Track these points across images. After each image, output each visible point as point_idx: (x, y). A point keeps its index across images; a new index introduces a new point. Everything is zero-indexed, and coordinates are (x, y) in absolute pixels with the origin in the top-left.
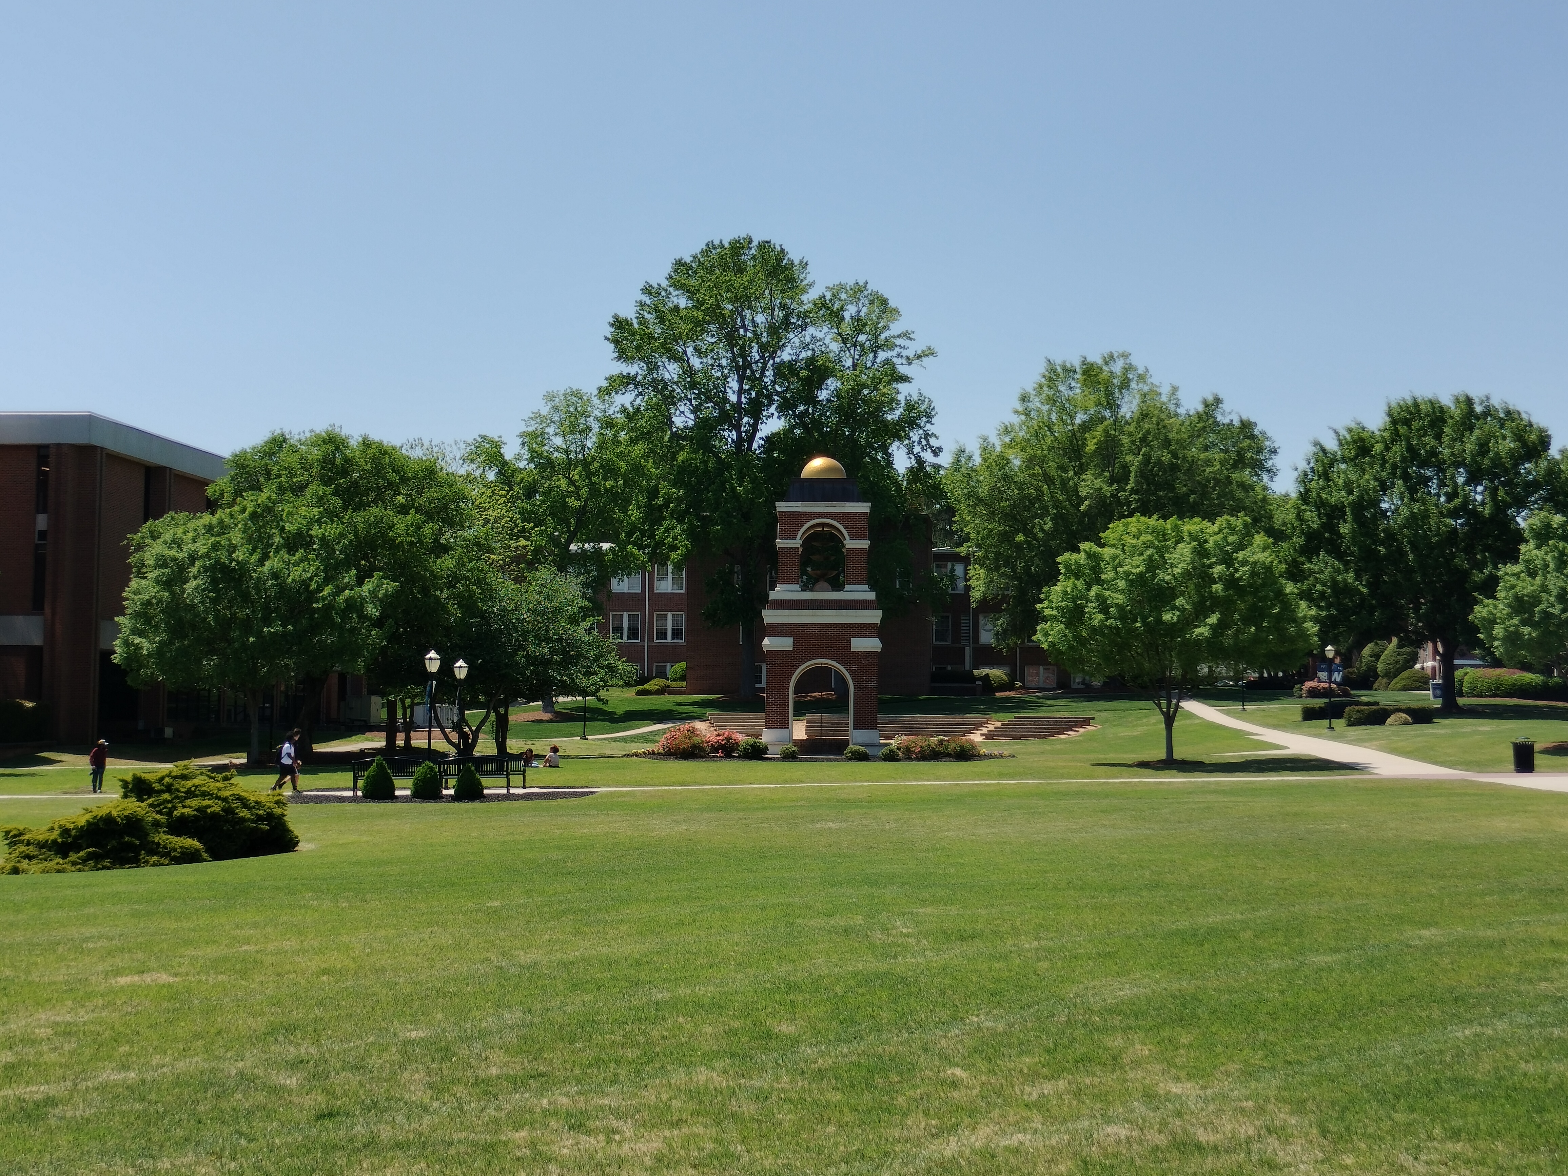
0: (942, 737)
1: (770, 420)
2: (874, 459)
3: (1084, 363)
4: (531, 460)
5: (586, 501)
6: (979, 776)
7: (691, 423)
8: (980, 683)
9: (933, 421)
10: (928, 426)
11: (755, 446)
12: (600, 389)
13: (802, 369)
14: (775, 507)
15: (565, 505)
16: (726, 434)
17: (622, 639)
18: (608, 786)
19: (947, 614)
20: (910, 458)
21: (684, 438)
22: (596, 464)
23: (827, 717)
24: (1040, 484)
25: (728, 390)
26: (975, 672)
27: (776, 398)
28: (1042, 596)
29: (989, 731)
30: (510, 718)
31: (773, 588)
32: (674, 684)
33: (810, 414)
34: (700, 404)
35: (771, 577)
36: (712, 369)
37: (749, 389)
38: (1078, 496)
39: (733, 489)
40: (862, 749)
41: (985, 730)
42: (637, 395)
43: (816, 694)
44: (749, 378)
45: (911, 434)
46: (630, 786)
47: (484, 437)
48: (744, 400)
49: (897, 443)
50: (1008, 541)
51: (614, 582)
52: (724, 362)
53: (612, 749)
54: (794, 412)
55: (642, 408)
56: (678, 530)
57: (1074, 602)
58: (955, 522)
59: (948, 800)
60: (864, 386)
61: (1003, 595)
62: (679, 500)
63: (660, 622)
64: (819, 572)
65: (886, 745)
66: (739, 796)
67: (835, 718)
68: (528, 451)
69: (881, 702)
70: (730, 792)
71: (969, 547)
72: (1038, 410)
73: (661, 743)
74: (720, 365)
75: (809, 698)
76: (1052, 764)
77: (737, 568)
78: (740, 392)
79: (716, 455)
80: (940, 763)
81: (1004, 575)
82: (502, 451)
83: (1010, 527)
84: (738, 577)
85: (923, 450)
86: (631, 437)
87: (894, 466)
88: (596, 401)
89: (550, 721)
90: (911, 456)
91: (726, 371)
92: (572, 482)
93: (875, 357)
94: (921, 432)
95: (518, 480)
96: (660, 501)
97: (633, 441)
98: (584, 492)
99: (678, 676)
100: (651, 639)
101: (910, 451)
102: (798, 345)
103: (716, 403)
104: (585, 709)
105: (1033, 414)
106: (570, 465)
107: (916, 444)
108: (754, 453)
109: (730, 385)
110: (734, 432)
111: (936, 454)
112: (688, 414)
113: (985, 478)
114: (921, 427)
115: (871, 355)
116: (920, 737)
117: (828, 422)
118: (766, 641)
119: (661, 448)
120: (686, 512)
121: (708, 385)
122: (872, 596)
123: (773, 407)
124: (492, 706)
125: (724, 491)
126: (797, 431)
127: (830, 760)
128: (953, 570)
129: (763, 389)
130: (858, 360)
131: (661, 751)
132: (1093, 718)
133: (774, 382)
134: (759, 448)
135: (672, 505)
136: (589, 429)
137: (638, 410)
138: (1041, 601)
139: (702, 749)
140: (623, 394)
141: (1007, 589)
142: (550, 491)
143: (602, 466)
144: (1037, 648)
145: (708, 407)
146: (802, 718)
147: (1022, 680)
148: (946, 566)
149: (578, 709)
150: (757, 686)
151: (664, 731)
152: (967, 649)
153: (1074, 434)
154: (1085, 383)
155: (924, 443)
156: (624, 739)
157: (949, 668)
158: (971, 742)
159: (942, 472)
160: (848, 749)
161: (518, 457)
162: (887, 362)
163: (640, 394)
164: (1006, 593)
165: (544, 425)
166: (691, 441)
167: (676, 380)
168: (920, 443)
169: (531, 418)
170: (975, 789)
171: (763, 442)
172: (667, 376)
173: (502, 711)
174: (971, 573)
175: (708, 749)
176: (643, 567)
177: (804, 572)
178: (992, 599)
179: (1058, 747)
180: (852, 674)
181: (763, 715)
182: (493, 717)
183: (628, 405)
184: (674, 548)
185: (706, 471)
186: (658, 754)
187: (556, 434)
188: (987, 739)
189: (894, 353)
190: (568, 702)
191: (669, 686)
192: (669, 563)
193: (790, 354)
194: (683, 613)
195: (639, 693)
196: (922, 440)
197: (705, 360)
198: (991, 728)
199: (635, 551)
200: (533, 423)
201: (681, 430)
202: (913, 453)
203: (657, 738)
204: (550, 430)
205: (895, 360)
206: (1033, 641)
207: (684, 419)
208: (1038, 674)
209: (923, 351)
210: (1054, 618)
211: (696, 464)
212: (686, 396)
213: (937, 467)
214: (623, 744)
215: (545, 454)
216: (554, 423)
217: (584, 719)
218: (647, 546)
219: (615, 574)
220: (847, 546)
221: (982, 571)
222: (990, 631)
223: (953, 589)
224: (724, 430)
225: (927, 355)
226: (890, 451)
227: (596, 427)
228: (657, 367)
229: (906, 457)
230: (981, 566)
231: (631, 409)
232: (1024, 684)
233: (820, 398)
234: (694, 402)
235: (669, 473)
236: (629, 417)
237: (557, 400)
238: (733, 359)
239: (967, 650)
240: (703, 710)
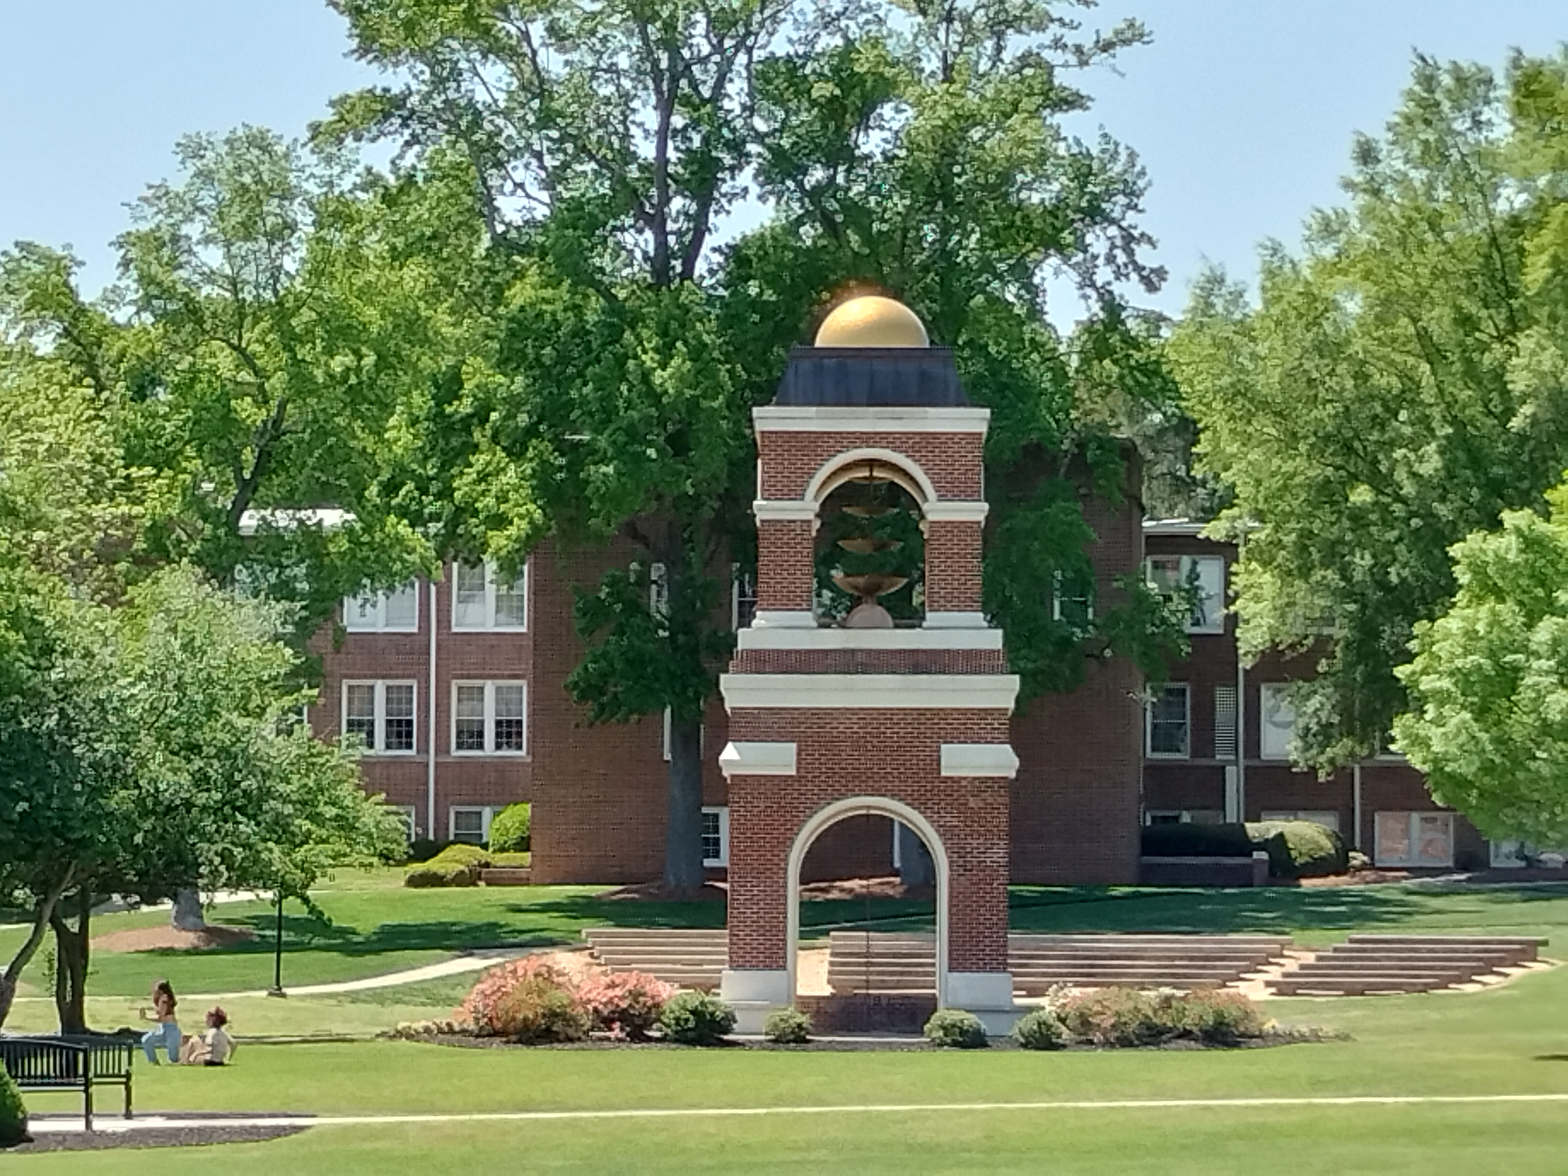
0: (1166, 991)
1: (738, 203)
2: (995, 302)
3: (1516, 63)
4: (145, 304)
5: (282, 407)
6: (1263, 1087)
7: (541, 212)
8: (1264, 855)
9: (1142, 203)
10: (1131, 217)
11: (700, 267)
12: (316, 130)
13: (821, 76)
14: (751, 420)
15: (228, 418)
16: (629, 238)
17: (371, 745)
18: (334, 1111)
19: (1181, 685)
20: (1086, 297)
21: (525, 250)
22: (307, 314)
23: (881, 941)
24: (1411, 360)
25: (634, 130)
26: (1252, 828)
27: (753, 148)
28: (1413, 646)
29: (1286, 975)
30: (92, 943)
31: (746, 620)
32: (500, 859)
33: (838, 188)
34: (565, 165)
35: (742, 594)
36: (593, 77)
37: (685, 128)
38: (1505, 392)
39: (646, 376)
40: (970, 1020)
41: (1274, 973)
42: (408, 144)
43: (855, 884)
44: (686, 101)
45: (1089, 239)
46: (393, 1112)
47: (25, 247)
48: (672, 155)
49: (1054, 260)
50: (1333, 503)
51: (351, 606)
52: (623, 61)
53: (347, 1020)
54: (800, 185)
55: (420, 178)
56: (511, 476)
57: (1492, 654)
58: (1200, 458)
59: (1184, 1147)
60: (973, 119)
61: (1319, 638)
62: (514, 403)
63: (467, 706)
64: (860, 581)
65: (1030, 1009)
66: (662, 1137)
67: (903, 941)
68: (140, 279)
69: (1017, 903)
70: (641, 1127)
71: (1234, 519)
72: (1402, 180)
73: (469, 1006)
74: (612, 69)
75: (834, 895)
76: (1441, 1057)
77: (657, 571)
78: (664, 133)
79: (606, 293)
80: (1164, 1053)
81: (1323, 586)
82: (73, 281)
83: (1337, 468)
84: (659, 594)
85: (1118, 275)
86: (393, 248)
87: (1048, 318)
88: (306, 157)
89: (193, 951)
90: (1089, 291)
91: (627, 84)
92: (247, 359)
93: (999, 49)
94: (1113, 231)
95: (114, 353)
96: (465, 407)
97: (398, 257)
98: (277, 383)
99: (514, 835)
100: (442, 748)
101: (1087, 280)
102: (810, 17)
103: (603, 163)
104: (280, 923)
105: (1389, 190)
106: (242, 317)
107: (1101, 261)
108: (699, 286)
109: (638, 118)
110: (649, 234)
111: (1152, 288)
112: (533, 189)
113: (1271, 349)
114: (1113, 222)
115: (989, 44)
116: (1113, 989)
117: (885, 210)
118: (730, 753)
119: (469, 273)
120: (532, 431)
121: (584, 117)
122: (994, 639)
123: (749, 171)
124: (48, 913)
125: (623, 378)
126: (808, 233)
127: (890, 1046)
128: (1193, 576)
129: (720, 126)
130: (955, 54)
131: (471, 1026)
132: (1545, 943)
133: (750, 110)
134: (712, 272)
135: (494, 416)
136: (292, 227)
137: (410, 178)
138: (1409, 658)
139: (570, 1021)
140: (373, 140)
141: (1330, 621)
142: (193, 380)
143: (322, 319)
144: (1404, 771)
145: (584, 173)
146: (822, 941)
147: (1368, 848)
148: (1176, 567)
149: (260, 922)
150: (708, 863)
151: (477, 976)
152: (1231, 770)
153: (1494, 240)
154: (1520, 110)
155: (1121, 258)
156: (378, 996)
157: (1186, 818)
158: (1240, 1001)
159: (1165, 332)
160: (935, 1020)
161: (113, 296)
162: (1025, 60)
163: (414, 140)
164: (1326, 631)
165: (179, 216)
166: (543, 255)
167: (502, 105)
168: (1111, 259)
169: (145, 200)
170: (1253, 1119)
171: (721, 259)
172: (481, 96)
173: (73, 924)
174: (1239, 582)
175: (587, 1022)
176: (424, 573)
177: (825, 582)
178: (1292, 646)
179: (1458, 1014)
180: (945, 832)
181: (722, 936)
182: (50, 940)
183: (384, 169)
184: (500, 521)
185: (580, 332)
186: (463, 1032)
187: (207, 240)
188: (1280, 993)
189: (1046, 38)
190: (239, 904)
191: (487, 865)
192: (486, 558)
193: (790, 41)
194: (523, 683)
195: (414, 882)
196: (1118, 252)
197: (575, 56)
198: (1291, 966)
199: (403, 528)
200: (149, 211)
201: (518, 228)
202: (1093, 285)
203: (459, 992)
204: (194, 230)
205: (1048, 55)
206: (1392, 753)
207: (525, 202)
208: (1406, 833)
209: (1117, 33)
210: (1443, 698)
211: (553, 314)
212: (529, 145)
213: (1155, 320)
214: (374, 1007)
215: (181, 289)
216: (203, 213)
217: (279, 947)
218: (435, 517)
219: (355, 589)
220: (930, 517)
221: (1267, 577)
222: (1286, 725)
223: (1197, 623)
224: (623, 229)
225: (1126, 42)
226: (1036, 280)
227: (305, 219)
228: (456, 74)
229: (1077, 293)
230: (1265, 564)
231: (392, 180)
232: (1372, 858)
233: (865, 150)
234: (548, 161)
235: (487, 337)
236: (389, 199)
237: (210, 154)
238: (647, 52)
239: (1231, 772)
240: (574, 924)
